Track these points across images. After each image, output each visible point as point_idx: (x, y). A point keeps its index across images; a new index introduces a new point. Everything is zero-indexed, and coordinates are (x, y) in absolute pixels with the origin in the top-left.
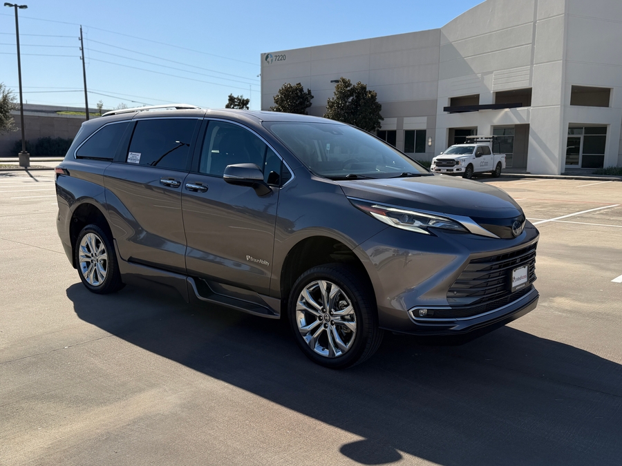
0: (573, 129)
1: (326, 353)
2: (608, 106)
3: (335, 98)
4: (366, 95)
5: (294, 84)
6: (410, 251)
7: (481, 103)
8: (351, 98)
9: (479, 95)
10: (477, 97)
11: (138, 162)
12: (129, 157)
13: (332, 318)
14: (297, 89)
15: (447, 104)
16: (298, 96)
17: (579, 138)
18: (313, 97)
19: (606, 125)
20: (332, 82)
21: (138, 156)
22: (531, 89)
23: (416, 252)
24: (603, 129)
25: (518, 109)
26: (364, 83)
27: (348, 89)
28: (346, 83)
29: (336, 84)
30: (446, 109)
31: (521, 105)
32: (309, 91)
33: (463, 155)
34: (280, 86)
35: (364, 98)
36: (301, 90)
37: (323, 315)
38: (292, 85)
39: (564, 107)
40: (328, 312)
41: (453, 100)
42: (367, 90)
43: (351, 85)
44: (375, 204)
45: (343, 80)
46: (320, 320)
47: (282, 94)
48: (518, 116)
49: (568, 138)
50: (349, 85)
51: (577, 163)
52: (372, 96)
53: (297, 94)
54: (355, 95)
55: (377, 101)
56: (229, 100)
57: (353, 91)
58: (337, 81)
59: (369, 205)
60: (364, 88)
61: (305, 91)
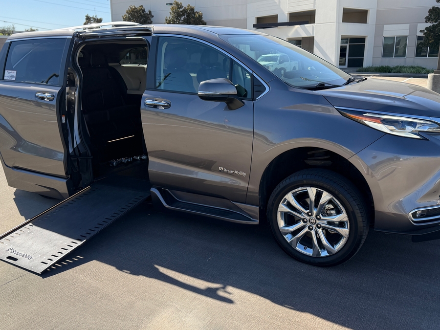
0: (344, 39)
1: (309, 252)
2: (366, 23)
3: (171, 17)
4: (195, 15)
5: (137, 6)
6: (400, 156)
7: (279, 21)
8: (183, 17)
9: (277, 15)
10: (276, 17)
11: (14, 79)
12: (5, 75)
13: (318, 222)
14: (140, 10)
15: (255, 22)
16: (141, 15)
17: (346, 47)
18: (153, 16)
19: (365, 37)
20: (167, 4)
21: (14, 73)
22: (315, 10)
23: (406, 157)
24: (363, 40)
25: (306, 25)
26: (192, 6)
27: (181, 10)
28: (179, 6)
29: (171, 6)
30: (254, 26)
31: (307, 23)
32: (150, 12)
33: (271, 62)
34: (127, 8)
35: (193, 18)
36: (144, 11)
37: (308, 218)
38: (136, 7)
39: (338, 23)
40: (314, 216)
41: (258, 19)
42: (195, 11)
43: (183, 7)
44: (366, 113)
45: (177, 3)
46: (304, 222)
47: (129, 13)
48: (306, 31)
49: (341, 47)
50: (181, 7)
51: (345, 64)
52: (199, 15)
53: (140, 13)
54: (186, 15)
55: (203, 19)
56: (86, 19)
57: (185, 11)
58: (171, 4)
59: (361, 113)
60: (192, 9)
61: (147, 11)
